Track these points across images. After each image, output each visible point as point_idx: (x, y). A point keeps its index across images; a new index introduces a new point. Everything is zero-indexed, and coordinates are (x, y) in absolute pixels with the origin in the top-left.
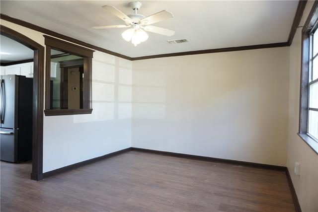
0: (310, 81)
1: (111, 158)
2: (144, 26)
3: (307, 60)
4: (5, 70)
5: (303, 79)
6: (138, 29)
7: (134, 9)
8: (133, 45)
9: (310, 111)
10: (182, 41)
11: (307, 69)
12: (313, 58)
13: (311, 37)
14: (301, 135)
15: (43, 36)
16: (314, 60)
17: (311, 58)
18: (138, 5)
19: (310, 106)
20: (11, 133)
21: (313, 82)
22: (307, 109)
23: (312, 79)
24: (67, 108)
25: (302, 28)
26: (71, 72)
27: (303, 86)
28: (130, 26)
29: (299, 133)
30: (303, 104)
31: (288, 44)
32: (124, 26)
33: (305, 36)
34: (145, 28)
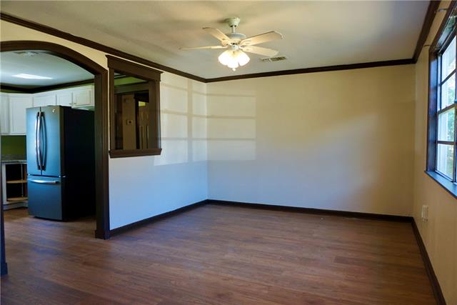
0: (439, 109)
1: (185, 214)
2: (243, 46)
3: (435, 85)
4: (33, 98)
5: (431, 107)
6: (238, 51)
7: (232, 26)
8: (231, 69)
9: (439, 145)
10: (279, 59)
11: (435, 95)
12: (442, 83)
13: (439, 58)
14: (429, 173)
15: (106, 56)
16: (443, 85)
17: (439, 82)
18: (236, 22)
19: (439, 140)
20: (57, 183)
21: (442, 111)
22: (436, 142)
23: (441, 107)
24: (122, 148)
25: (429, 47)
26: (125, 100)
27: (431, 116)
28: (226, 47)
29: (427, 170)
30: (431, 137)
31: (413, 61)
32: (220, 47)
33: (432, 57)
34: (244, 49)
